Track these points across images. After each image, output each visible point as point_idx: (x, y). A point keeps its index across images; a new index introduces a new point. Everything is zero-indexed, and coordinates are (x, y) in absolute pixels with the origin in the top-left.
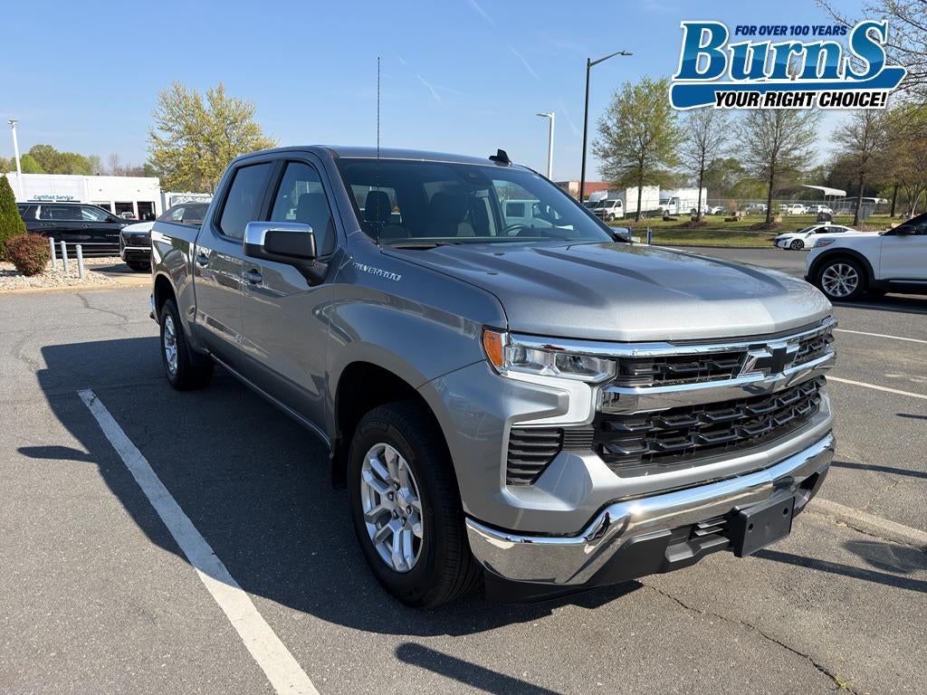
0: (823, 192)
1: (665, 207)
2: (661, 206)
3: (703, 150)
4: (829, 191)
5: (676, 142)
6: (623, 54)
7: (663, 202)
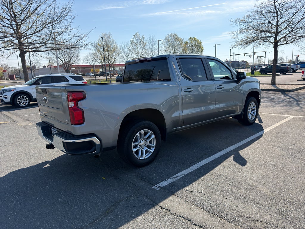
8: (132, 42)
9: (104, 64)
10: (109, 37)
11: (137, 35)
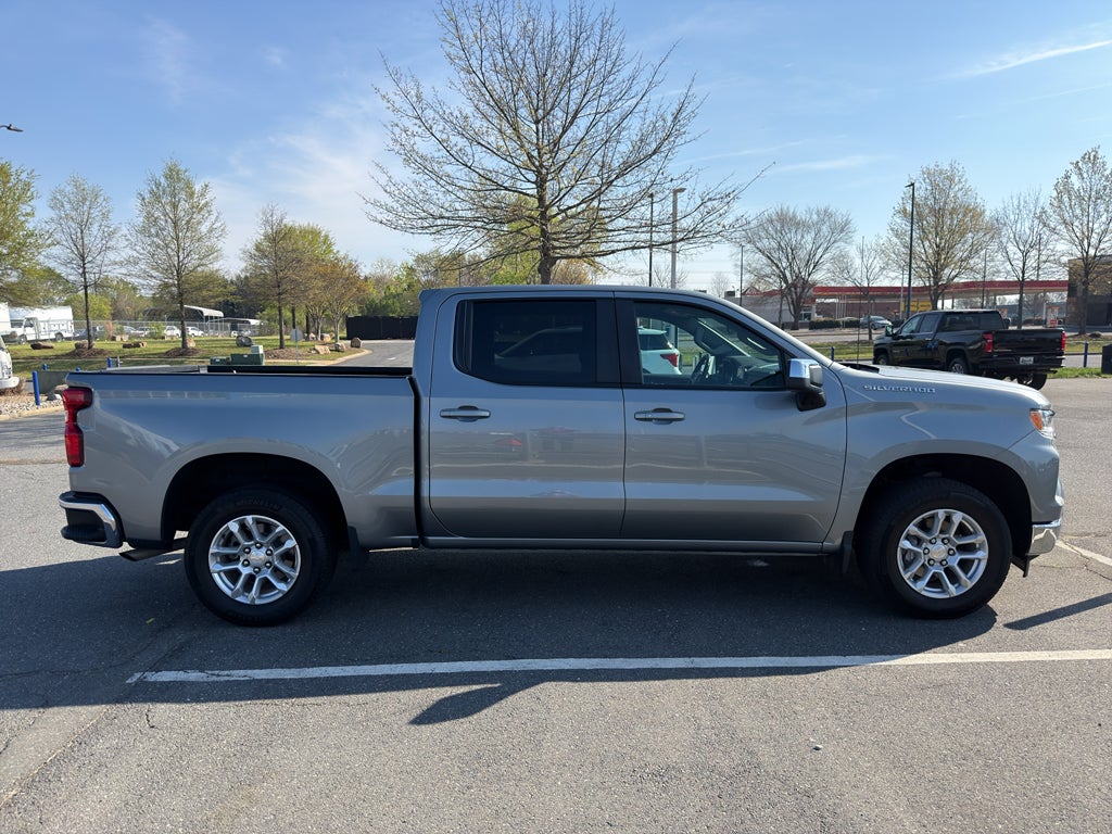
0: (202, 312)
1: (19, 331)
2: (14, 329)
3: (83, 260)
4: (207, 312)
5: (38, 247)
6: (9, 128)
7: (15, 323)
8: (1064, 187)
9: (906, 285)
10: (950, 179)
11: (1092, 159)
